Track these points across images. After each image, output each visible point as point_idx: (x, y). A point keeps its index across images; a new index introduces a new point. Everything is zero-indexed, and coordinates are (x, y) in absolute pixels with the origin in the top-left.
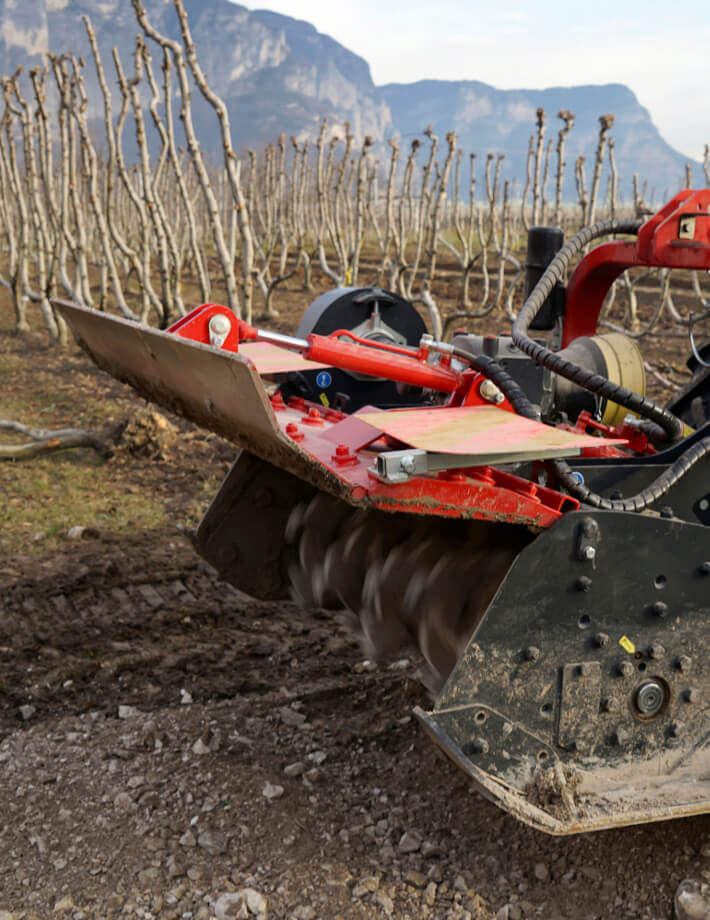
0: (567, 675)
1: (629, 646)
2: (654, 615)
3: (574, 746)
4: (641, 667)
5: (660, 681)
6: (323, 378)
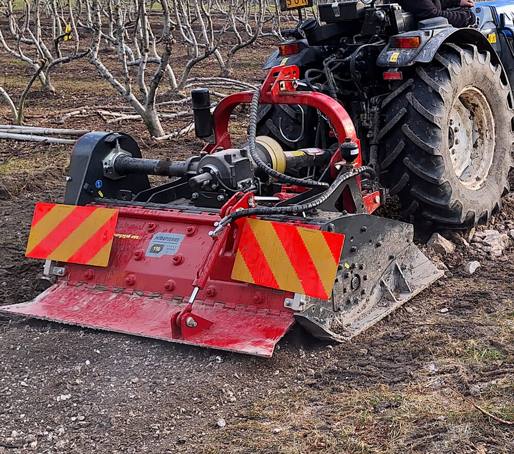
1: (348, 266)
2: (353, 251)
3: (339, 309)
4: (352, 272)
5: (357, 275)
6: (99, 184)
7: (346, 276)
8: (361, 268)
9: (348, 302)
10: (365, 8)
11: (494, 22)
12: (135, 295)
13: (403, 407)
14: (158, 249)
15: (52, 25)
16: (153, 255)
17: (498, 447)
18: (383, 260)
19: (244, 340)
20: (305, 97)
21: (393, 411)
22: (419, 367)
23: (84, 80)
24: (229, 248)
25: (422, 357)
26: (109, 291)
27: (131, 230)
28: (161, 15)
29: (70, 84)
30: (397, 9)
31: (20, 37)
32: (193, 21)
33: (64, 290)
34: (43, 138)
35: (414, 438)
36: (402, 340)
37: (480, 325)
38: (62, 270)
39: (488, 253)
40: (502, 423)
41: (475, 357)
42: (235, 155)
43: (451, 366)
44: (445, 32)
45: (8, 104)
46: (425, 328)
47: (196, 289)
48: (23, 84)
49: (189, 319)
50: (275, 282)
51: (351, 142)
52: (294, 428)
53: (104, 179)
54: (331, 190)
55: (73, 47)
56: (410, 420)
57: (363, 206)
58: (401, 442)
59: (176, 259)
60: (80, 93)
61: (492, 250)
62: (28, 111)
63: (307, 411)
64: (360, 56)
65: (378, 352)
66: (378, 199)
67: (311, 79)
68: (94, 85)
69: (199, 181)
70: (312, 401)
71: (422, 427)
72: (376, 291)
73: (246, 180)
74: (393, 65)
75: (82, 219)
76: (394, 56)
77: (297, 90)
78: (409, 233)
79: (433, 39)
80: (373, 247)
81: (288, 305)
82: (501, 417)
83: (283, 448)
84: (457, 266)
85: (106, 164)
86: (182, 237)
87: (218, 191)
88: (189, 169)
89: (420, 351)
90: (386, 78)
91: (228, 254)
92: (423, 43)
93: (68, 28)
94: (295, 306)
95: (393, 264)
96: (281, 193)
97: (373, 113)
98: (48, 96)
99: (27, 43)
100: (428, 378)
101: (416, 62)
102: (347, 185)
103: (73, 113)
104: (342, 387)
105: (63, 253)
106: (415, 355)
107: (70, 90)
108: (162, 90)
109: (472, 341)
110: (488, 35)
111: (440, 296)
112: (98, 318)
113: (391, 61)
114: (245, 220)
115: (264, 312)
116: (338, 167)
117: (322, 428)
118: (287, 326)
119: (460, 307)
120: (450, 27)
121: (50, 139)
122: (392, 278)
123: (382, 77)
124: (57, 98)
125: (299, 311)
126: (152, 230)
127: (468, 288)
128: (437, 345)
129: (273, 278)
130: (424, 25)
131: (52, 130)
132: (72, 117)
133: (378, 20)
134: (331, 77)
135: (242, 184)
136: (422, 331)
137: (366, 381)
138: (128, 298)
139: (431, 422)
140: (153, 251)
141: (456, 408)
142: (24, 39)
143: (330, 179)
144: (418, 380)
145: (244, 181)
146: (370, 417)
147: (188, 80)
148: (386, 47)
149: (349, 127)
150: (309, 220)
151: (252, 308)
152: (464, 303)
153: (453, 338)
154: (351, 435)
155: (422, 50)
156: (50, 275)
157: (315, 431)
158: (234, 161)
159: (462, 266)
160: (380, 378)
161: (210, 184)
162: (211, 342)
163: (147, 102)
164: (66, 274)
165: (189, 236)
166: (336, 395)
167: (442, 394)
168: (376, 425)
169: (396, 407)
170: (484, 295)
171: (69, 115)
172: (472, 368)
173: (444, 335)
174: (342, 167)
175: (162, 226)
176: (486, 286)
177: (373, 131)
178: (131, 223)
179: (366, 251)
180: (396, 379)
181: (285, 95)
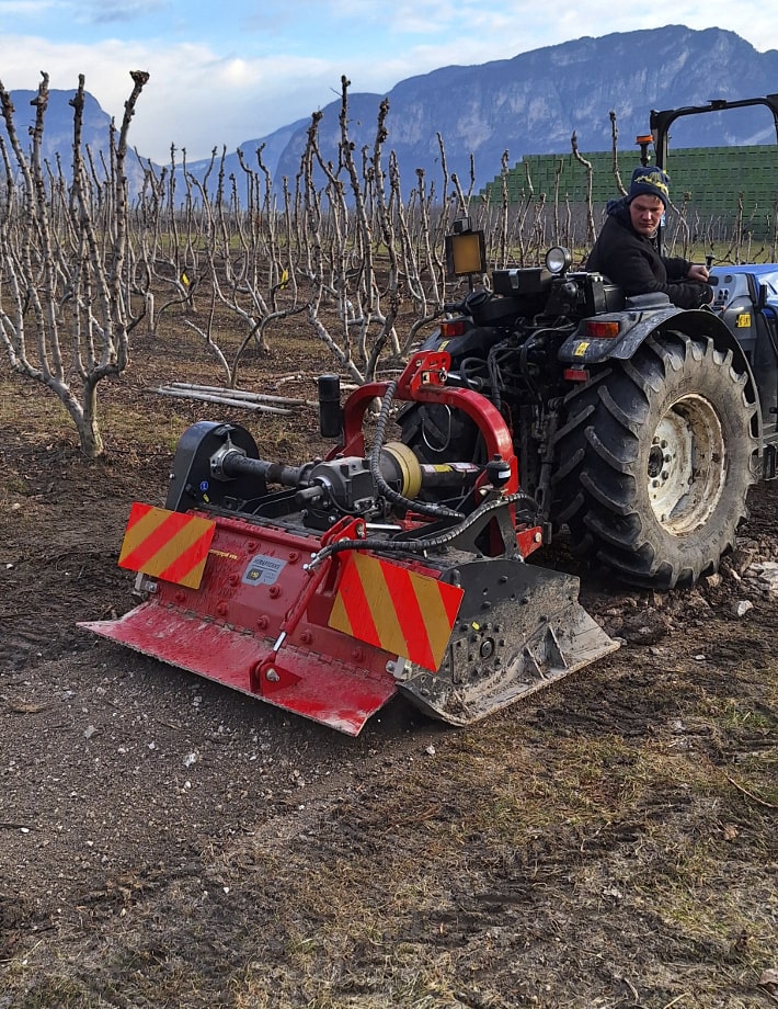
0: (454, 647)
1: (476, 626)
2: (485, 607)
3: (461, 682)
4: (482, 635)
5: (490, 640)
6: (204, 485)
7: (474, 640)
8: (496, 630)
9: (475, 673)
10: (554, 278)
11: (750, 297)
12: (226, 629)
13: (639, 767)
14: (256, 575)
15: (268, 270)
16: (249, 582)
17: (753, 832)
18: (531, 622)
19: (331, 707)
20: (450, 395)
21: (627, 768)
22: (662, 722)
23: (300, 338)
24: (329, 587)
25: (666, 710)
26: (199, 619)
27: (230, 547)
28: (386, 260)
29: (284, 342)
30: (596, 280)
31: (236, 285)
32: (423, 270)
33: (155, 611)
34: (256, 406)
35: (649, 803)
36: (644, 686)
37: (745, 681)
38: (153, 586)
39: (766, 592)
40: (760, 805)
41: (735, 720)
42: (354, 466)
43: (703, 726)
44: (660, 316)
45: (221, 362)
46: (674, 676)
47: (283, 635)
48: (237, 339)
49: (270, 672)
50: (377, 639)
51: (502, 461)
52: (510, 769)
53: (211, 481)
54: (466, 524)
55: (290, 297)
56: (646, 782)
57: (515, 546)
58: (633, 806)
59: (272, 591)
60: (295, 354)
61: (771, 588)
62: (241, 373)
63: (526, 752)
64: (539, 344)
65: (612, 696)
66: (538, 536)
67: (468, 371)
68: (309, 344)
69: (306, 496)
70: (532, 742)
71: (660, 793)
72: (517, 661)
73: (367, 499)
74: (579, 360)
75: (177, 529)
76: (582, 348)
77: (447, 384)
78: (573, 588)
79: (640, 325)
80: (516, 604)
81: (392, 669)
82: (761, 797)
83: (497, 790)
84: (722, 604)
85: (214, 462)
86: (283, 563)
87: (329, 510)
88: (302, 478)
89: (665, 703)
90: (567, 378)
91: (328, 594)
92: (625, 331)
93: (286, 273)
94: (397, 674)
95: (545, 629)
96: (406, 521)
97: (549, 421)
98: (262, 356)
99: (242, 291)
100: (673, 736)
101: (612, 358)
102: (495, 518)
103: (288, 379)
104: (568, 732)
105: (156, 565)
106: (658, 707)
107: (285, 350)
108: (386, 354)
109: (733, 701)
110: (738, 316)
111: (697, 639)
112: (179, 652)
113: (576, 354)
114: (350, 554)
115: (362, 674)
116: (483, 492)
117: (541, 775)
118: (386, 696)
119: (721, 656)
120: (671, 307)
121: (263, 407)
122: (542, 646)
123: (563, 376)
124: (272, 357)
125: (402, 681)
126: (252, 552)
127: (734, 634)
128: (687, 698)
129: (375, 633)
130: (633, 304)
131: (266, 397)
132: (287, 382)
133: (567, 295)
134: (496, 371)
135: (360, 503)
136: (669, 679)
137: (596, 728)
138: (217, 631)
139: (671, 788)
140: (250, 577)
141: (702, 776)
142: (239, 287)
143: (468, 509)
144: (659, 737)
145: (362, 500)
146: (599, 771)
147: (414, 344)
148: (574, 334)
149: (503, 437)
150: (431, 562)
151: (350, 666)
152: (725, 651)
153: (708, 692)
154: (574, 788)
155: (621, 341)
156: (142, 591)
157: (534, 777)
158: (352, 473)
159: (729, 606)
160: (614, 727)
161: (322, 500)
162: (291, 703)
163: (367, 371)
164: (159, 592)
165: (292, 563)
166: (559, 740)
167: (689, 758)
168: (604, 781)
169: (631, 764)
170: (755, 644)
171: (284, 380)
172: (729, 733)
173: (697, 688)
174: (488, 492)
175: (265, 546)
176: (757, 633)
177: (547, 444)
178: (232, 538)
179: (506, 609)
180: (632, 732)
181: (427, 391)
